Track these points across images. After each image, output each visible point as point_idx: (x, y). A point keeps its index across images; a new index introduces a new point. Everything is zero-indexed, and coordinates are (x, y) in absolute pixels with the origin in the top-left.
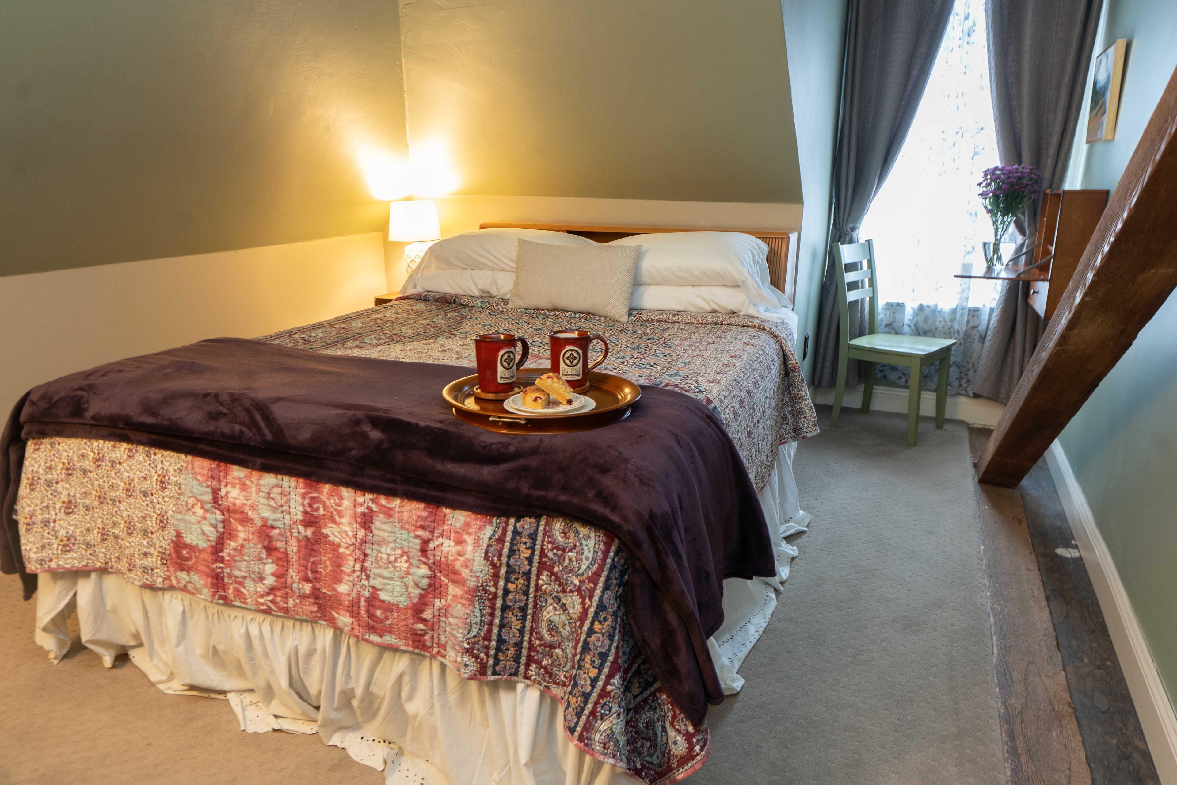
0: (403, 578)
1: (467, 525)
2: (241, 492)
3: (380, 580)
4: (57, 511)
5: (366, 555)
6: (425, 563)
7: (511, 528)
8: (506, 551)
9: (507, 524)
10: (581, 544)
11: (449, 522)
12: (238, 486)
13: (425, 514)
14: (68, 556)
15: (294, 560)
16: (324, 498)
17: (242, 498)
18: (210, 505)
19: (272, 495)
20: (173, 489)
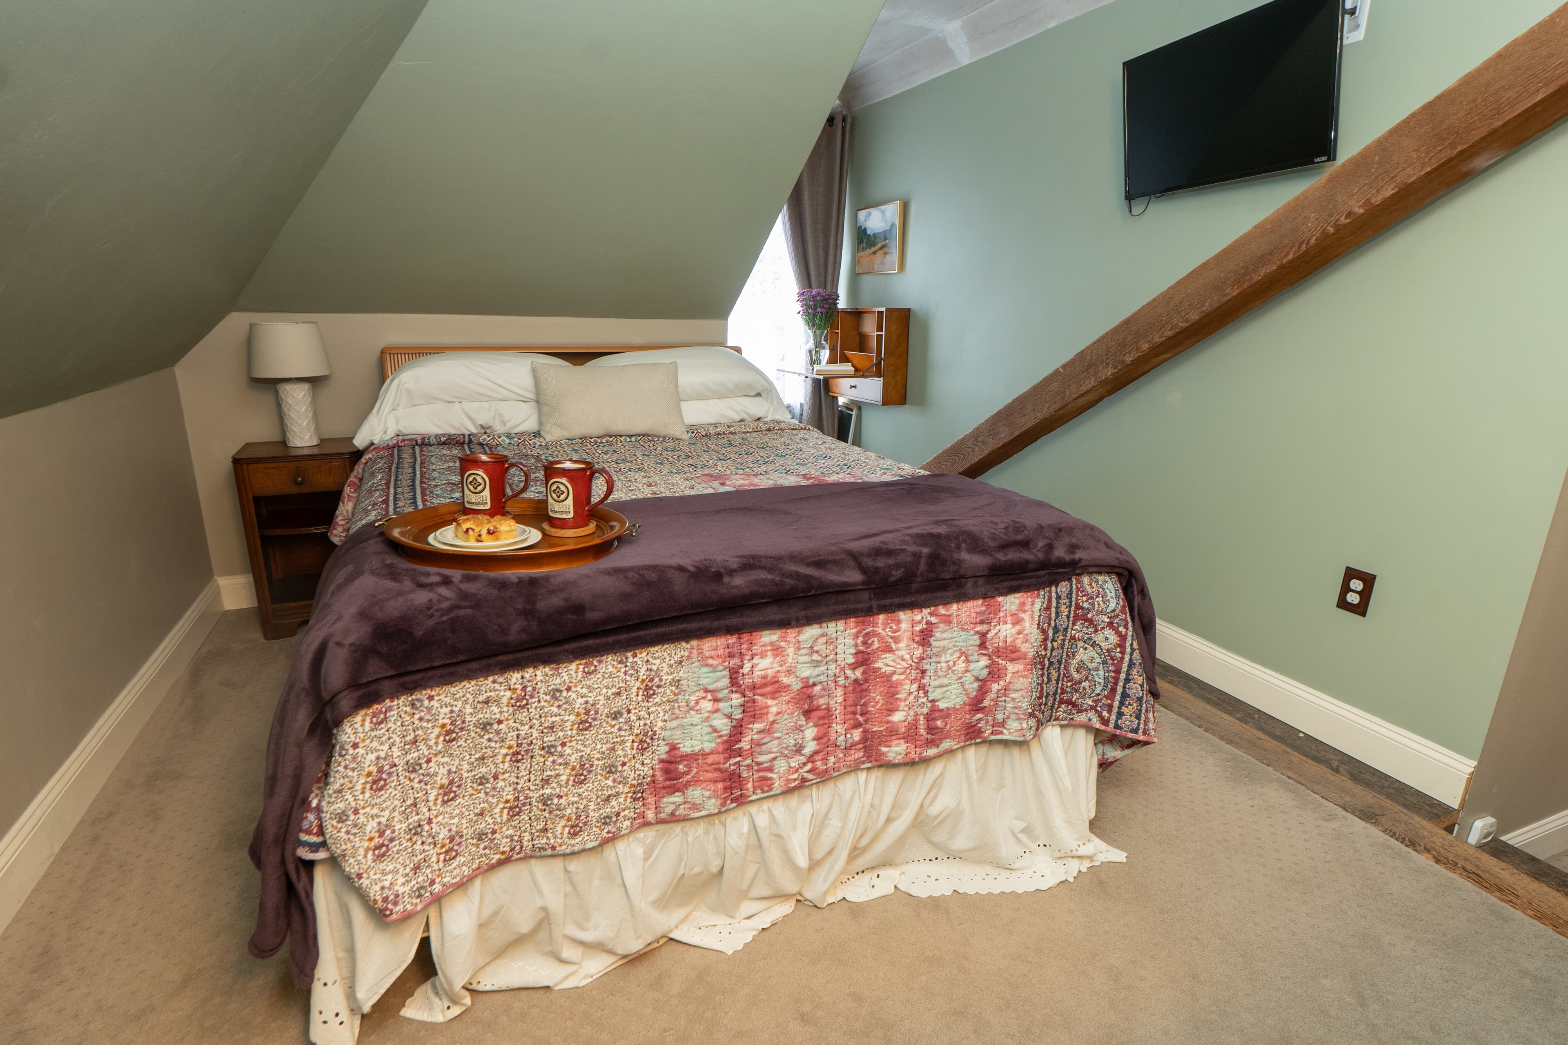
0: (960, 678)
1: (1023, 604)
2: (774, 658)
3: (939, 690)
4: (431, 804)
5: (923, 672)
6: (985, 655)
7: (1054, 594)
8: (1053, 615)
9: (1050, 592)
10: (1103, 589)
11: (1004, 608)
12: (769, 653)
13: (983, 609)
14: (454, 866)
15: (838, 712)
16: (880, 630)
17: (775, 665)
18: (726, 691)
19: (815, 648)
20: (668, 692)
